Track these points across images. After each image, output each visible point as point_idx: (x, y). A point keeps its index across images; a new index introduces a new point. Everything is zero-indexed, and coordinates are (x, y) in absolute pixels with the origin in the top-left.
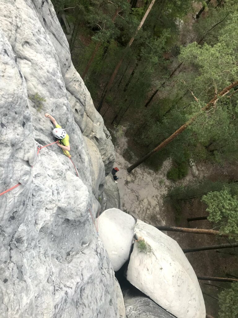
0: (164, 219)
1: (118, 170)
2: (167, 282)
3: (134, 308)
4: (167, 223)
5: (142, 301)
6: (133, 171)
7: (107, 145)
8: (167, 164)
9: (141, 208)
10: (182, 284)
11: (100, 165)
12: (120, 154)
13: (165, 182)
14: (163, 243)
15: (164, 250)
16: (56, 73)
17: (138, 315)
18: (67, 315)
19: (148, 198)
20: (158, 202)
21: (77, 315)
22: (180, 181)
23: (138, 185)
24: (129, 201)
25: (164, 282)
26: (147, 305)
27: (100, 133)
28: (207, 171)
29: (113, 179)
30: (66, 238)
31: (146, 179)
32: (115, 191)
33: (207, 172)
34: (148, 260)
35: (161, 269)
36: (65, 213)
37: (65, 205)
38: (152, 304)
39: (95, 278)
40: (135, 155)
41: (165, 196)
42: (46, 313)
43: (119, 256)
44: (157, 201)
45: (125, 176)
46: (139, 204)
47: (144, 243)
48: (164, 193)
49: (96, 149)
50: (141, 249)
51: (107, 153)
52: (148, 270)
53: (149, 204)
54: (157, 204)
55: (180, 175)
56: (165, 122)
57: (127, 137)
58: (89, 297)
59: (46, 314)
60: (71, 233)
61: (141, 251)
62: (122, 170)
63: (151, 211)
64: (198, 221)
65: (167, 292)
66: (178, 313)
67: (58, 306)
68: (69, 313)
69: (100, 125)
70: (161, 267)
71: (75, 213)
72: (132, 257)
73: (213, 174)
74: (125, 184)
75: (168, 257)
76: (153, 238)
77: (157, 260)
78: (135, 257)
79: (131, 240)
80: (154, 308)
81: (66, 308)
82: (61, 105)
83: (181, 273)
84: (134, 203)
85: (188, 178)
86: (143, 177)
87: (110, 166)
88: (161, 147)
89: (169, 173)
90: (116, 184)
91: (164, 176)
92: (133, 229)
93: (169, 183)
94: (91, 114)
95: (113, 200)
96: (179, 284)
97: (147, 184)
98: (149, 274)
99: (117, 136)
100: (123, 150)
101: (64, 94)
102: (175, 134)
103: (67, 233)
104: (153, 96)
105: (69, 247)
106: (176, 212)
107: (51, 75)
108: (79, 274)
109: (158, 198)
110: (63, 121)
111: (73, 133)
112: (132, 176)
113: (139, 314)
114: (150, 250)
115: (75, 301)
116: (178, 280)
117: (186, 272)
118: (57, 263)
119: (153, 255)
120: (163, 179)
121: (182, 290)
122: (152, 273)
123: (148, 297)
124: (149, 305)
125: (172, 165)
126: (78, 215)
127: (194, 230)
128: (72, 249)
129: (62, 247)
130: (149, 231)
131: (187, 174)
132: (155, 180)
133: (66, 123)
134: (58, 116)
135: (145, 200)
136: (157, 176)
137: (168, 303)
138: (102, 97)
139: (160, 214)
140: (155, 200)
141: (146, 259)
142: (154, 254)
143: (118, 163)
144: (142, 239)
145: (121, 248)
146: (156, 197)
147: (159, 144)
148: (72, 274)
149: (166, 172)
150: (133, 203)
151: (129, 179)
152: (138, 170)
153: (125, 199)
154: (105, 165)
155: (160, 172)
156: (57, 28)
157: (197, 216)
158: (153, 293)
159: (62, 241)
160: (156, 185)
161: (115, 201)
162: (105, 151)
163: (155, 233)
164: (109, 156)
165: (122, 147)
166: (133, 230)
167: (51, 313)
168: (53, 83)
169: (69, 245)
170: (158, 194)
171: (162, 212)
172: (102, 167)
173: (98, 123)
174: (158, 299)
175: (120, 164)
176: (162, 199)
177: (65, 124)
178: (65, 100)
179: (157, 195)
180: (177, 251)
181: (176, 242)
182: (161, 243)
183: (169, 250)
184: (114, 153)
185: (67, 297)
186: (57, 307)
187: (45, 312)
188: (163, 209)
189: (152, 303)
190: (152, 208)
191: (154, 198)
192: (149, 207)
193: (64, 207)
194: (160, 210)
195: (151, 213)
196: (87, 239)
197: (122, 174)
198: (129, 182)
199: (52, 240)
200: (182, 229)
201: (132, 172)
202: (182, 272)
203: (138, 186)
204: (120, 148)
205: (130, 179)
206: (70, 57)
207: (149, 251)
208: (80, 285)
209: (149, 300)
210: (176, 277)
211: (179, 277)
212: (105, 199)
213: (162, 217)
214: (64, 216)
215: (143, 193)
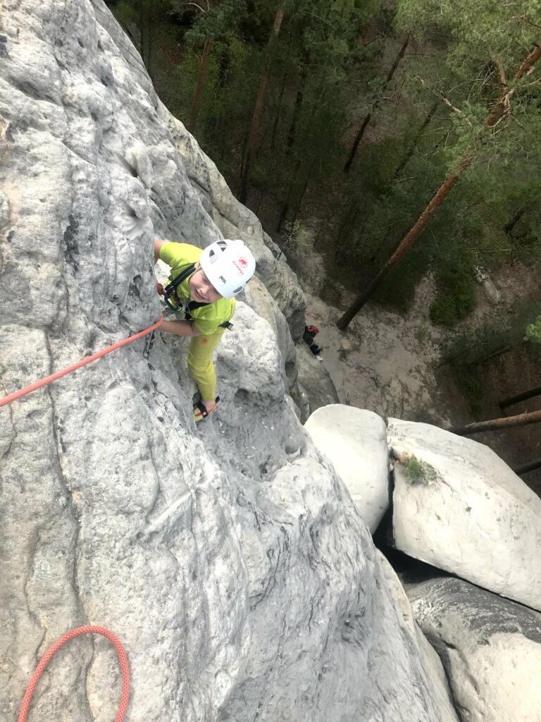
0: (446, 416)
1: (318, 331)
2: (489, 534)
3: (427, 604)
4: (454, 423)
5: (441, 586)
6: (351, 325)
7: (281, 274)
8: (425, 291)
9: (388, 401)
10: (522, 533)
11: (277, 318)
12: (314, 295)
13: (430, 333)
14: (458, 455)
15: (464, 469)
16: (134, 87)
17: (441, 614)
18: (296, 580)
19: (400, 378)
20: (425, 382)
21: (316, 582)
22: (463, 323)
23: (370, 353)
24: (359, 394)
25: (481, 536)
26: (454, 592)
27: (259, 249)
28: (519, 287)
29: (310, 353)
30: (251, 438)
31: (384, 336)
32: (322, 378)
33: (522, 287)
34: (432, 497)
35: (469, 509)
36: (236, 374)
37: (232, 351)
38: (466, 587)
39: (334, 515)
40: (347, 288)
41: (438, 364)
42: (253, 567)
43: (368, 503)
44: (422, 379)
45: (336, 341)
46: (383, 394)
47: (418, 463)
48: (433, 355)
49: (257, 285)
50: (413, 477)
51: (284, 292)
52: (439, 518)
53: (405, 388)
54: (424, 385)
55: (460, 309)
56: (400, 188)
57: (319, 252)
58: (332, 550)
59: (253, 570)
60: (257, 425)
61: (413, 482)
62: (327, 327)
63: (413, 403)
64: (524, 402)
65: (493, 557)
66: (528, 596)
67: (273, 553)
68: (300, 578)
69: (253, 231)
70: (466, 507)
71: (256, 375)
72: (397, 498)
73: (535, 288)
74: (340, 359)
75: (479, 482)
76: (434, 448)
77: (455, 493)
78: (403, 497)
79: (386, 465)
80: (471, 593)
81: (291, 565)
82: (162, 158)
83: (514, 509)
84: (370, 394)
85: (480, 312)
86: (377, 334)
87: (297, 321)
88: (404, 251)
89: (433, 310)
90: (321, 361)
91: (425, 320)
92: (384, 438)
93: (438, 332)
94: (228, 210)
95: (321, 398)
96: (516, 535)
97: (391, 347)
98: (443, 525)
99: (296, 255)
100: (317, 283)
101: (164, 133)
102: (429, 210)
103: (249, 426)
104: (356, 144)
105: (261, 454)
106: (469, 393)
107: (125, 92)
108: (298, 499)
109: (423, 372)
110: (175, 195)
111: (203, 224)
112: (352, 337)
113: (443, 611)
114: (434, 476)
115: (306, 553)
116: (511, 527)
117: (525, 506)
118: (246, 478)
119: (442, 484)
120: (423, 327)
121: (525, 546)
122: (449, 522)
123: (454, 575)
124: (458, 590)
125: (436, 292)
126: (262, 380)
127: (521, 417)
128: (268, 459)
129: (246, 456)
130: (420, 437)
131: (475, 304)
132: (405, 334)
133: (182, 199)
134: (162, 185)
135: (394, 384)
136: (409, 324)
137: (502, 579)
138: (241, 176)
139: (433, 406)
140: (416, 378)
141: (428, 496)
142: (444, 482)
143: (312, 315)
144: (410, 456)
145: (368, 485)
146: (417, 371)
147: (398, 244)
148: (284, 500)
149: (426, 311)
150: (368, 395)
151: (346, 345)
152: (362, 321)
153: (348, 391)
154: (288, 320)
155: (413, 313)
156: (107, 21)
157: (518, 393)
158: (461, 564)
159: (244, 441)
160: (409, 344)
161: (328, 398)
162: (279, 289)
163: (436, 436)
164: (290, 297)
165: (313, 277)
166: (383, 441)
167: (263, 565)
168: (133, 109)
169: (261, 450)
170: (420, 363)
171: (438, 401)
172: (281, 323)
173: (249, 228)
174: (477, 574)
175: (318, 316)
176: (432, 371)
177: (183, 203)
178: (170, 147)
179: (418, 366)
180: (494, 467)
181: (486, 448)
182: (455, 457)
183: (475, 467)
184: (299, 290)
185: (286, 539)
186: (273, 555)
187: (250, 564)
188: (439, 393)
189: (464, 585)
190: (414, 396)
191: (413, 374)
192: (406, 396)
193: (230, 357)
194: (433, 396)
195: (413, 409)
196: (295, 441)
197: (327, 337)
198: (349, 352)
199: (221, 433)
200: (494, 421)
201: (350, 328)
202: (517, 506)
203: (370, 357)
204: (309, 281)
205: (350, 345)
206: (151, 85)
207: (430, 477)
208: (307, 521)
209: (456, 580)
210: (505, 520)
211: (512, 520)
212: (303, 395)
213: (441, 412)
214: (236, 380)
215: (385, 369)
